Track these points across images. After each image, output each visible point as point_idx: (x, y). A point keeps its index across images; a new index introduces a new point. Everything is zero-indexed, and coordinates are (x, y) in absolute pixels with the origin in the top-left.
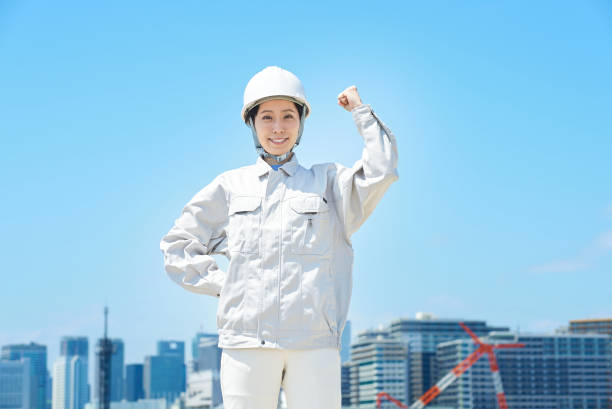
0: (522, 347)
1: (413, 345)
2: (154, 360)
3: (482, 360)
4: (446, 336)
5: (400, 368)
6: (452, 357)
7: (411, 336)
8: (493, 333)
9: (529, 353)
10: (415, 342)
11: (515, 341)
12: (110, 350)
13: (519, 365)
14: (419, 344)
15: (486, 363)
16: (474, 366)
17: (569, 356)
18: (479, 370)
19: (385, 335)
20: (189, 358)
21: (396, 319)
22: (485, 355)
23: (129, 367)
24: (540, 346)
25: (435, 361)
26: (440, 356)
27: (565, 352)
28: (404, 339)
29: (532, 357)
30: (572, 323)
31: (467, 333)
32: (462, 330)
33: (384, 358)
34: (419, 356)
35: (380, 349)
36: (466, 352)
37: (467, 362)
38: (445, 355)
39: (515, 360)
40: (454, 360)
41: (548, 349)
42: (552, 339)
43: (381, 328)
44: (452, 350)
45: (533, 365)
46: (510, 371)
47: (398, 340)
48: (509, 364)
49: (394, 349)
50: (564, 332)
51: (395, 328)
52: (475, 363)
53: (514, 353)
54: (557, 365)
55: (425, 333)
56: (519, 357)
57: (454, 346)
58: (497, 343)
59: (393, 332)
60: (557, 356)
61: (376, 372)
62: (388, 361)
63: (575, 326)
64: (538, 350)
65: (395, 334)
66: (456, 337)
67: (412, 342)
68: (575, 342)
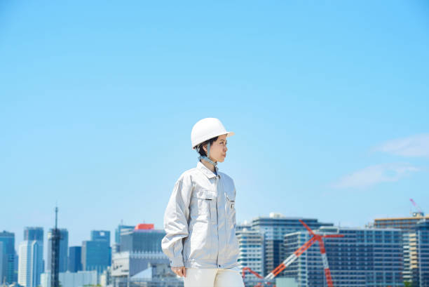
0: (342, 237)
1: (267, 235)
2: (88, 243)
3: (315, 245)
4: (290, 229)
5: (258, 251)
6: (295, 243)
7: (266, 229)
8: (322, 227)
9: (346, 241)
10: (269, 233)
11: (338, 233)
12: (59, 237)
13: (340, 249)
14: (272, 234)
15: (317, 248)
16: (309, 250)
17: (374, 243)
18: (312, 252)
19: (248, 228)
20: (113, 243)
21: (256, 218)
22: (317, 242)
23: (71, 248)
24: (354, 237)
25: (283, 246)
26: (286, 242)
27: (371, 241)
28: (260, 231)
29: (349, 244)
30: (376, 221)
31: (304, 227)
32: (301, 225)
33: (248, 244)
34: (272, 243)
35: (245, 238)
36: (304, 240)
37: (304, 247)
38: (289, 242)
39: (337, 246)
40: (295, 245)
41: (360, 238)
42: (362, 232)
43: (246, 223)
44: (294, 239)
45: (349, 249)
46: (333, 253)
47: (258, 231)
48: (333, 249)
49: (254, 238)
50: (370, 227)
51: (255, 223)
52: (309, 247)
53: (337, 241)
54: (366, 249)
55: (276, 227)
56: (340, 244)
57: (296, 236)
58: (325, 234)
59: (254, 226)
60: (366, 243)
61: (242, 253)
62: (250, 246)
63: (379, 223)
64: (353, 239)
65: (255, 228)
66: (297, 230)
67: (267, 233)
68: (378, 234)
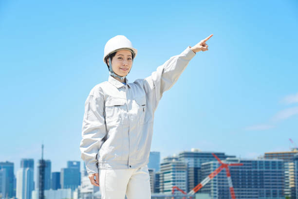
0: (242, 165)
1: (190, 164)
2: (65, 170)
3: (223, 171)
4: (206, 160)
5: (183, 175)
6: (208, 170)
7: (189, 160)
8: (228, 159)
9: (245, 168)
10: (191, 163)
11: (239, 162)
12: (44, 166)
13: (240, 173)
14: (193, 163)
15: (225, 173)
16: (219, 174)
17: (264, 169)
18: (221, 176)
19: (176, 159)
20: (82, 169)
22: (224, 169)
23: (53, 173)
24: (250, 165)
25: (200, 171)
26: (203, 169)
27: (262, 168)
28: (185, 161)
29: (247, 170)
30: (266, 154)
31: (215, 158)
32: (213, 157)
33: (176, 170)
34: (193, 169)
35: (174, 166)
36: (215, 167)
37: (215, 172)
38: (205, 169)
39: (238, 171)
41: (254, 166)
42: (256, 162)
43: (174, 155)
44: (208, 166)
45: (247, 174)
46: (236, 177)
47: (183, 161)
48: (236, 173)
49: (181, 166)
50: (262, 158)
51: (181, 156)
52: (219, 172)
53: (238, 168)
54: (258, 174)
55: (195, 158)
56: (240, 170)
57: (210, 164)
58: (230, 163)
59: (180, 157)
60: (258, 170)
61: (172, 177)
62: (178, 172)
63: (267, 155)
64: (249, 167)
65: (181, 159)
66: (211, 160)
67: (189, 162)
68: (267, 163)
